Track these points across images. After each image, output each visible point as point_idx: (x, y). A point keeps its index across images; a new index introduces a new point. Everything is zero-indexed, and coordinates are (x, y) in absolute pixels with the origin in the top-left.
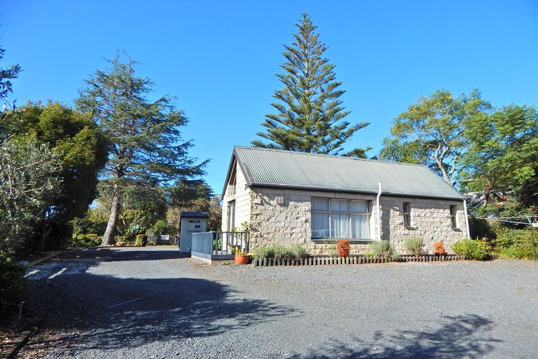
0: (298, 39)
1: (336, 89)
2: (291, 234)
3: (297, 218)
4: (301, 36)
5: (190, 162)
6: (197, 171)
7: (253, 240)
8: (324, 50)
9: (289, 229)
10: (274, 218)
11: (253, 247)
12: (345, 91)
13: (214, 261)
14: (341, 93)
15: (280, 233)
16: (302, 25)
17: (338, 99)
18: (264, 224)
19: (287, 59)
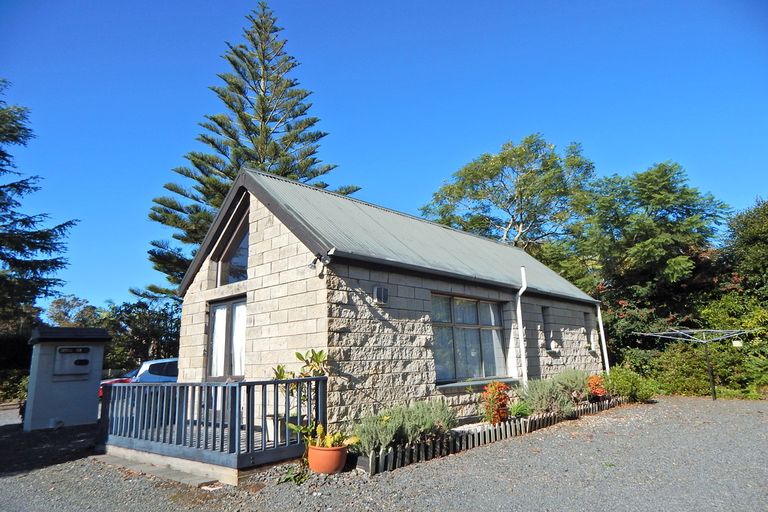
0: (253, 39)
1: (312, 130)
2: (405, 377)
3: (413, 339)
4: (256, 35)
5: (27, 222)
6: (44, 240)
7: (334, 397)
8: (294, 65)
9: (400, 363)
10: (373, 340)
11: (335, 419)
12: (325, 134)
13: (246, 474)
14: (320, 136)
15: (385, 376)
16: (258, 20)
17: (314, 145)
18: (355, 355)
19: (232, 67)
